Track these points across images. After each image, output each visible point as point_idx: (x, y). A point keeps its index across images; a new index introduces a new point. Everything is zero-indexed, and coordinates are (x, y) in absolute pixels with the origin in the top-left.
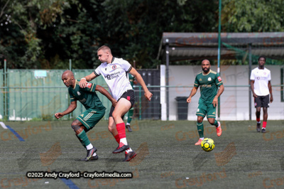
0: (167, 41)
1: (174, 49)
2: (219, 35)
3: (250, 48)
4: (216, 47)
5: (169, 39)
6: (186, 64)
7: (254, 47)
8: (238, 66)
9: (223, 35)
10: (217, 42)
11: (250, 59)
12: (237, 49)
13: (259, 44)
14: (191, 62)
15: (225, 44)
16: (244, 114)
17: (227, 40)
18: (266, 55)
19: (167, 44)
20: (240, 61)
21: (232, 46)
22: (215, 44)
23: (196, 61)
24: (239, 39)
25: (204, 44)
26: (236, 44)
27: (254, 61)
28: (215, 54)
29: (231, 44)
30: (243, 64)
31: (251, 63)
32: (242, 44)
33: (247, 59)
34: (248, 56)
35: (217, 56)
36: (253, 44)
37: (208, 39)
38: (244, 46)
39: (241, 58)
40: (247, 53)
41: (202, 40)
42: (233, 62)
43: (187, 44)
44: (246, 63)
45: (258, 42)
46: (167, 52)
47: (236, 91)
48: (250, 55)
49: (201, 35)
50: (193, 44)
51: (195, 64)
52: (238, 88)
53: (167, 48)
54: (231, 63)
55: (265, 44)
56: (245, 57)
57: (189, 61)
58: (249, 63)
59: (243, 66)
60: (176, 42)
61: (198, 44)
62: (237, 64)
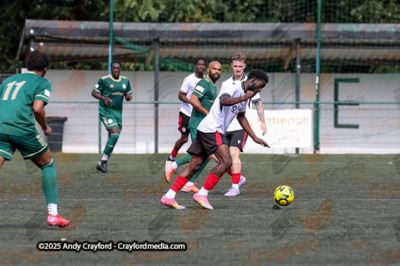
0: (32, 32)
1: (41, 44)
2: (111, 25)
3: (157, 46)
4: (106, 43)
5: (35, 29)
6: (60, 68)
7: (164, 44)
8: (138, 73)
9: (117, 25)
10: (108, 35)
11: (157, 61)
12: (137, 47)
13: (171, 40)
14: (68, 65)
15: (120, 39)
16: (147, 143)
17: (122, 33)
18: (180, 56)
19: (32, 37)
20: (142, 66)
21: (130, 42)
22: (105, 39)
23: (76, 63)
24: (140, 32)
25: (87, 38)
26: (136, 39)
27: (163, 65)
28: (105, 54)
29: (128, 39)
30: (146, 70)
31: (158, 68)
32: (145, 39)
33: (152, 62)
34: (154, 58)
35: (107, 57)
36: (161, 40)
37: (94, 31)
38: (148, 43)
39: (143, 60)
40: (152, 54)
41: (86, 32)
42: (132, 65)
43: (62, 37)
44: (151, 67)
45: (169, 37)
46: (32, 49)
47: (135, 109)
48: (157, 56)
49: (83, 25)
50: (71, 37)
51: (75, 68)
52: (138, 106)
53: (32, 43)
54: (128, 67)
55: (179, 40)
56: (149, 59)
57: (66, 63)
58: (154, 69)
59: (146, 73)
60: (46, 34)
61: (79, 38)
62: (137, 69)
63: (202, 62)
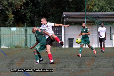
0: (65, 16)
1: (67, 19)
2: (86, 13)
3: (98, 19)
4: (84, 18)
5: (66, 15)
6: (72, 25)
7: (100, 18)
9: (87, 13)
10: (85, 16)
11: (98, 23)
12: (93, 19)
13: (102, 17)
14: (74, 24)
15: (88, 17)
16: (96, 45)
17: (89, 15)
18: (104, 21)
19: (65, 17)
20: (94, 24)
21: (91, 18)
22: (84, 17)
23: (76, 24)
24: (93, 15)
25: (79, 17)
26: (92, 17)
27: (100, 24)
30: (95, 25)
31: (98, 24)
32: (95, 17)
33: (97, 23)
34: (97, 22)
35: (85, 22)
36: (99, 17)
37: (81, 15)
38: (95, 18)
39: (94, 22)
40: (97, 21)
41: (79, 15)
42: (91, 24)
43: (73, 17)
44: (97, 24)
45: (101, 16)
46: (65, 20)
48: (98, 21)
49: (78, 13)
50: (75, 17)
51: (76, 25)
52: (93, 35)
53: (65, 18)
54: (90, 24)
55: (104, 17)
56: (96, 22)
57: (74, 23)
58: (97, 25)
59: (95, 26)
60: (68, 16)
61: (77, 17)
62: (93, 25)
63: (103, 23)
